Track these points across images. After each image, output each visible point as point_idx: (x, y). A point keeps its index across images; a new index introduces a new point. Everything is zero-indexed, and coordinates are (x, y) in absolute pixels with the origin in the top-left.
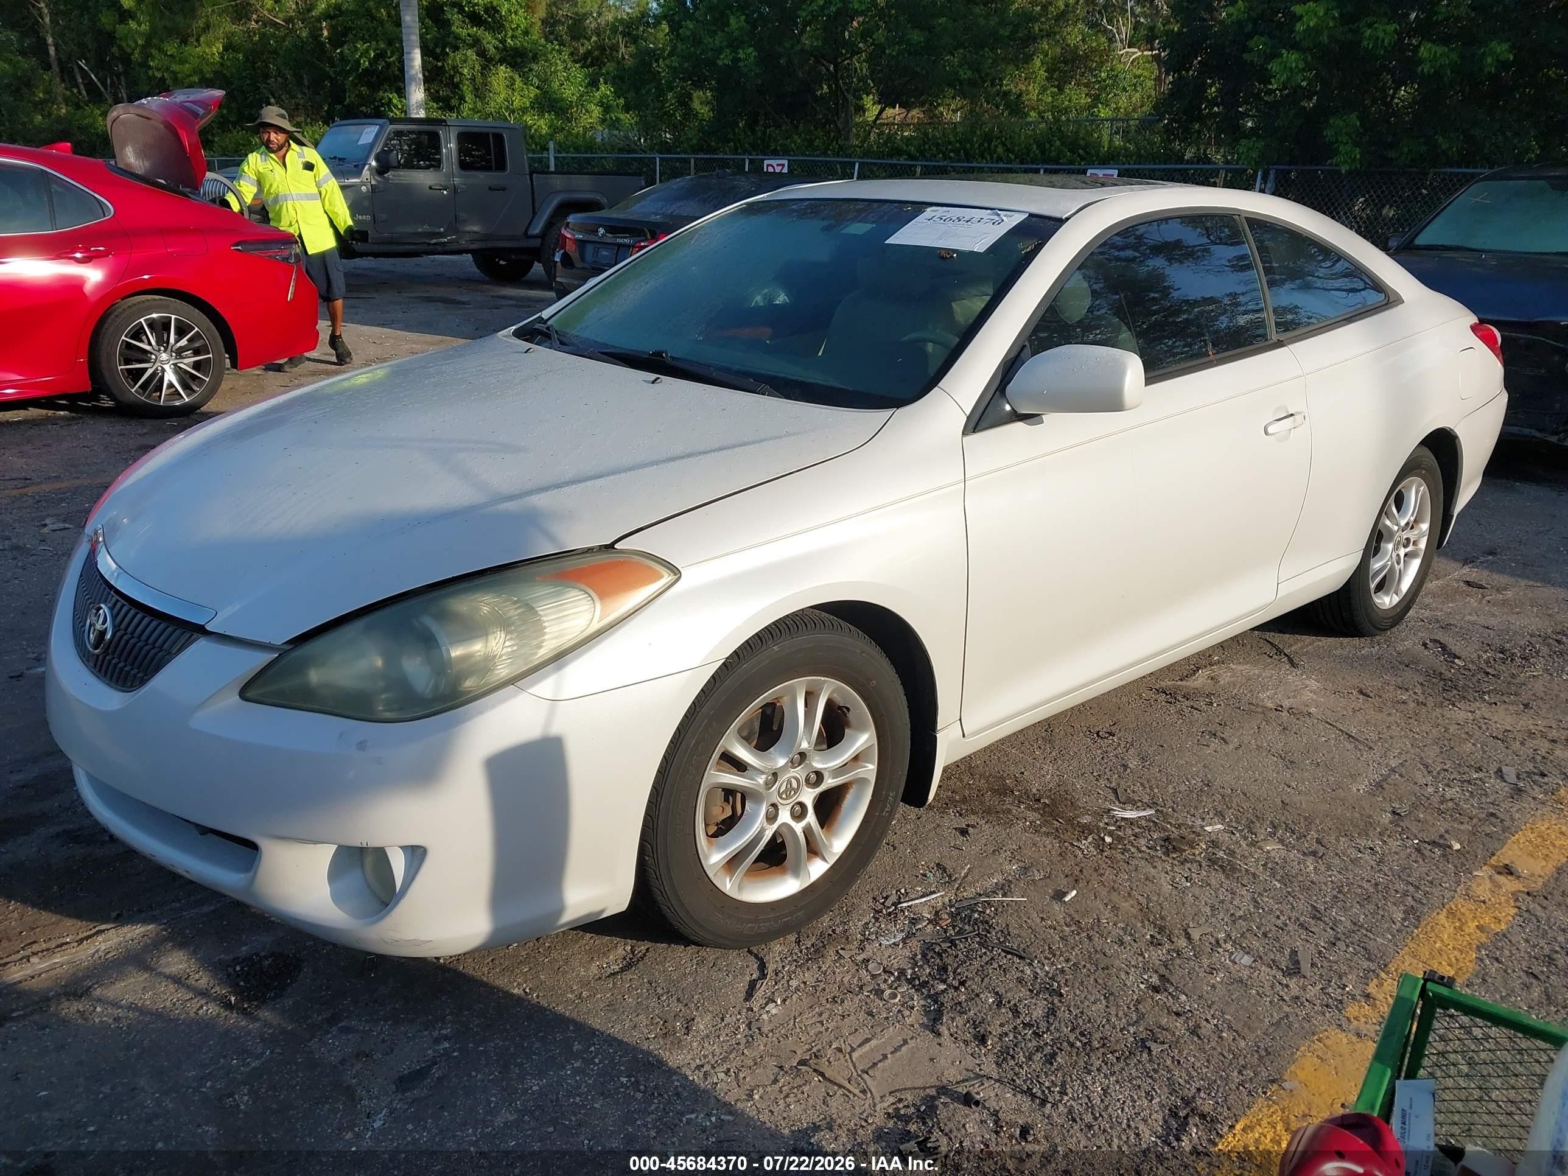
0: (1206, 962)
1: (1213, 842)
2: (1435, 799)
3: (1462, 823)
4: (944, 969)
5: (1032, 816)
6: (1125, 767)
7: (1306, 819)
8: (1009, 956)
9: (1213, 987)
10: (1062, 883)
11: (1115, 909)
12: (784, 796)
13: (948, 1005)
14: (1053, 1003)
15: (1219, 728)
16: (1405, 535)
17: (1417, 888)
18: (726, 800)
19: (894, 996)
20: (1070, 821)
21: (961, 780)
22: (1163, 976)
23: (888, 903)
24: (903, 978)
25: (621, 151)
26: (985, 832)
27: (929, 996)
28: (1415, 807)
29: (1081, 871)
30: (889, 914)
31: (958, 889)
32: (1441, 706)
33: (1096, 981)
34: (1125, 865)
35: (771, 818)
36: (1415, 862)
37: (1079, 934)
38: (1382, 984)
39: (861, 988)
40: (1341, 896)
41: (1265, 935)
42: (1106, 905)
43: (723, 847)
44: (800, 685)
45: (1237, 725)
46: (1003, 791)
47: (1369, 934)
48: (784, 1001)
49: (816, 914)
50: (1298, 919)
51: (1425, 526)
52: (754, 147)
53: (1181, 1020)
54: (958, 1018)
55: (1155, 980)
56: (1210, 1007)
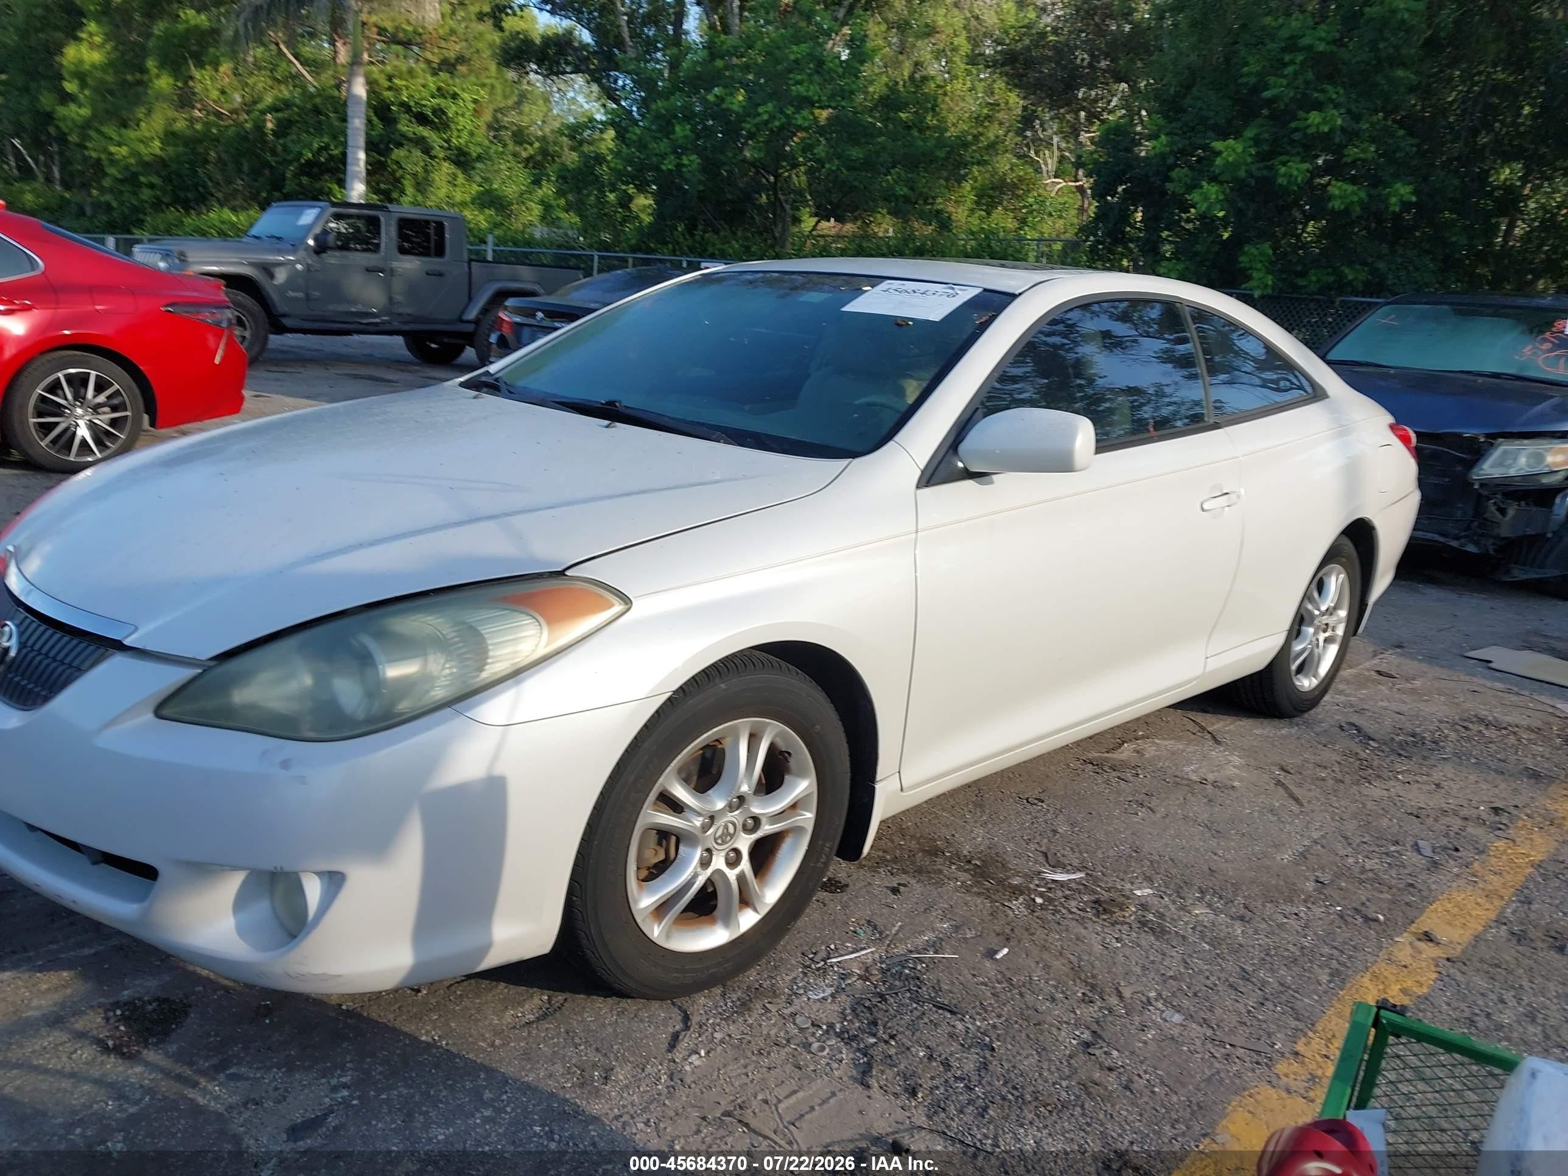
0: (1137, 1019)
1: (1142, 905)
2: (1356, 870)
3: (1382, 892)
4: (874, 1023)
5: (964, 876)
6: (1055, 832)
7: (1232, 884)
8: (940, 1011)
9: (1145, 1043)
10: (994, 941)
11: (1047, 967)
12: (719, 841)
13: (878, 1058)
14: (985, 1058)
15: (1146, 798)
16: (1325, 619)
17: (1342, 952)
18: (660, 844)
19: (822, 1049)
20: (1001, 882)
21: (892, 841)
22: (1094, 1032)
23: (817, 958)
24: (831, 1032)
25: (559, 247)
26: (916, 889)
27: (859, 1050)
28: (1338, 876)
29: (1012, 930)
30: (818, 969)
31: (889, 945)
32: (1358, 783)
33: (1028, 1036)
34: (1056, 926)
35: (705, 863)
36: (1340, 927)
37: (1010, 991)
38: (1309, 1043)
39: (788, 1041)
40: (1267, 958)
41: (1195, 995)
42: (1037, 963)
43: (654, 892)
44: (744, 725)
45: (1163, 795)
46: (934, 852)
47: (1296, 995)
48: (708, 1053)
49: (742, 967)
50: (1227, 980)
51: (1343, 613)
52: (692, 250)
53: (1113, 1075)
54: (888, 1071)
55: (1087, 1036)
56: (1142, 1062)
